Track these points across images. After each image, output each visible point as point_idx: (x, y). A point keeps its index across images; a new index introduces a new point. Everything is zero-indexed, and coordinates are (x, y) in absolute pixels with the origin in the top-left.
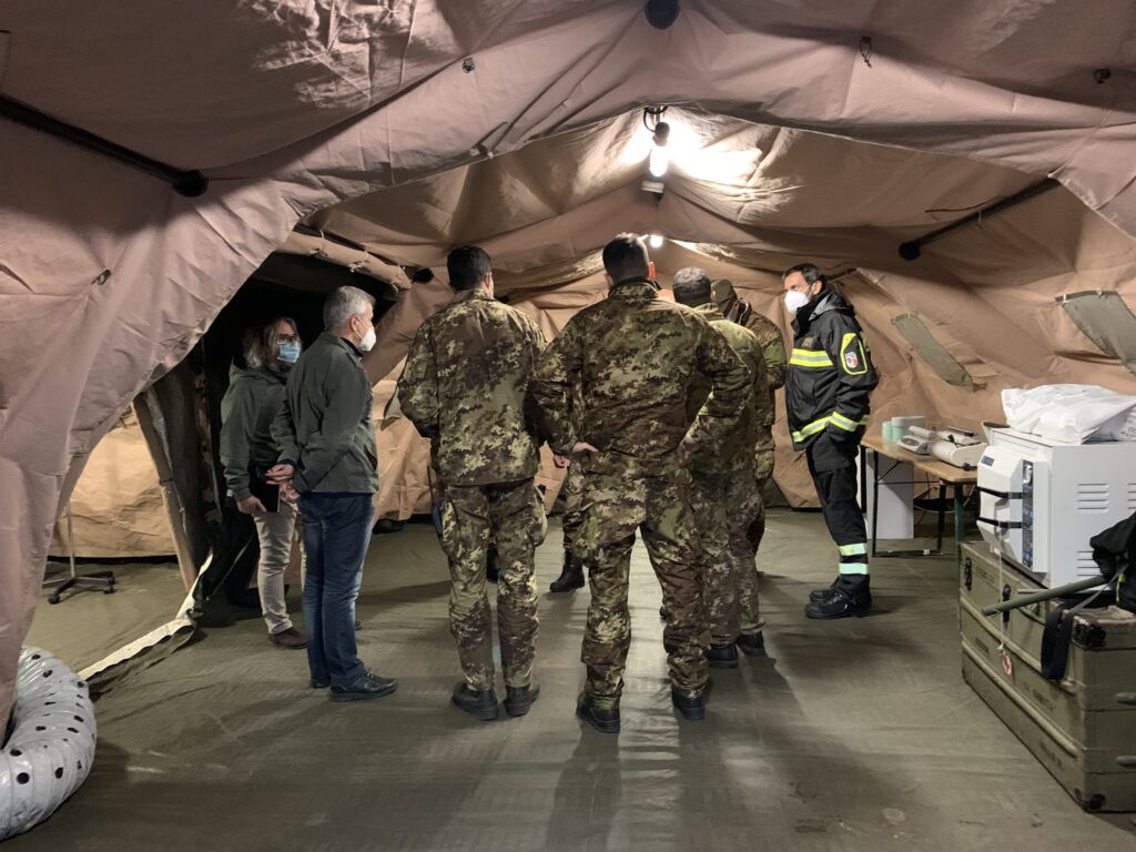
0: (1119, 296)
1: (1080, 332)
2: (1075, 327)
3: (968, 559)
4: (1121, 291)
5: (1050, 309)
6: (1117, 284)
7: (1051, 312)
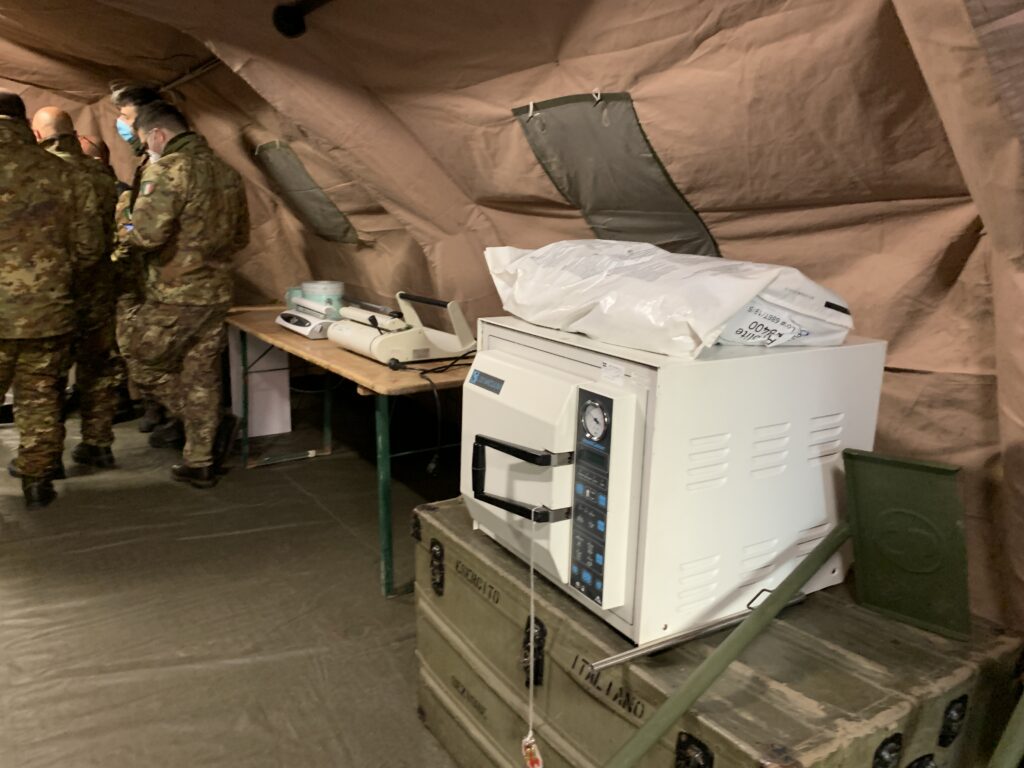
0: (632, 101)
1: (539, 167)
2: (532, 157)
3: (435, 543)
4: (634, 93)
5: (497, 130)
6: (636, 79)
7: (498, 134)
